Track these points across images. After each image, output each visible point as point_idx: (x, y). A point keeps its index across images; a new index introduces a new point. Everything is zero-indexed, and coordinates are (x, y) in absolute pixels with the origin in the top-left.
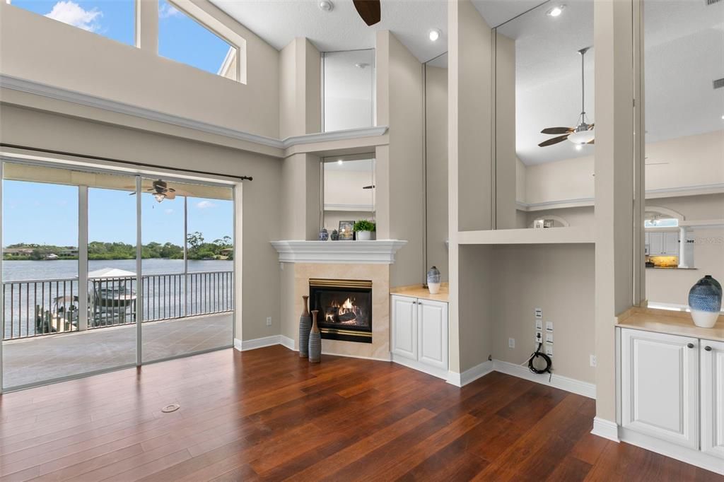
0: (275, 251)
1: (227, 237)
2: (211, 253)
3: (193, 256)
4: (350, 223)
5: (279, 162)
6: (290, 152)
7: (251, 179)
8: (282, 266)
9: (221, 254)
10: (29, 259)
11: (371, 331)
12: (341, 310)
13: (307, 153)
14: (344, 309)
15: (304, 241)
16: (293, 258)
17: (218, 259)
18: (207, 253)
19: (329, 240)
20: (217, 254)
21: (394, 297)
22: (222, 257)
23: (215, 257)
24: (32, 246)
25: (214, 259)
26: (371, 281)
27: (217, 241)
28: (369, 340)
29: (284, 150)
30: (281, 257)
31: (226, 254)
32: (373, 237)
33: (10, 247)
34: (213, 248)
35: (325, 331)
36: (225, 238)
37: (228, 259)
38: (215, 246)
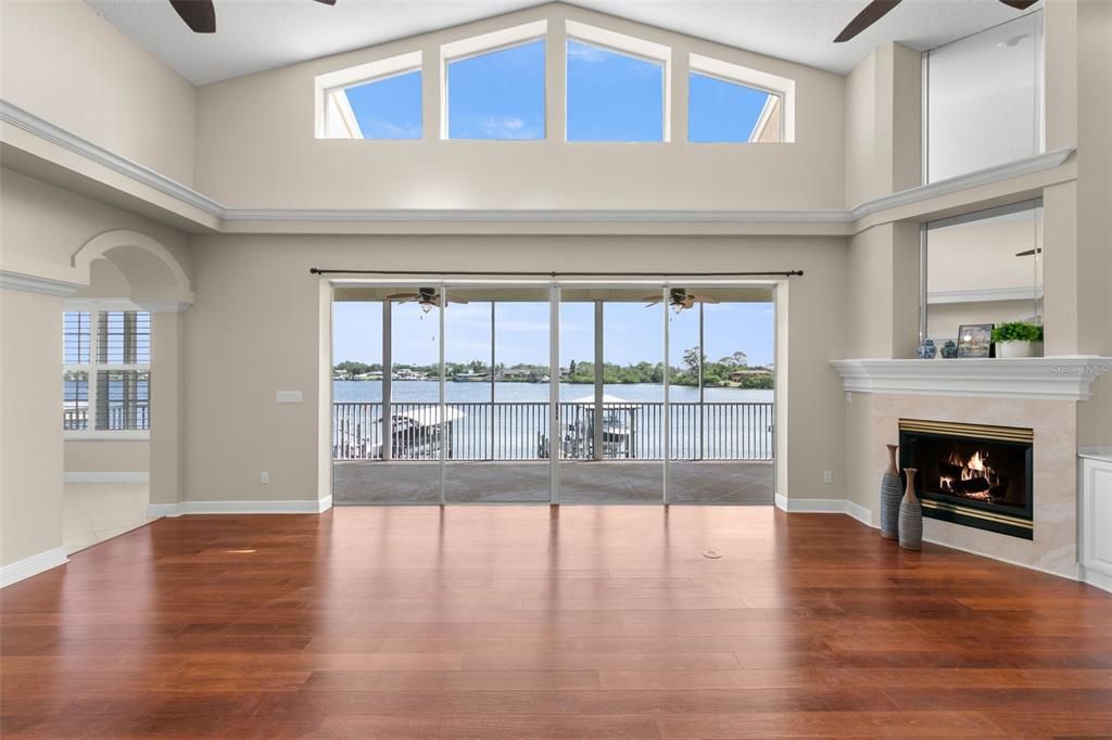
0: (838, 375)
1: (740, 353)
2: (718, 378)
3: (692, 382)
4: (984, 327)
5: (844, 242)
6: (864, 225)
7: (800, 273)
8: (850, 398)
9: (730, 379)
10: (527, 381)
11: (1031, 519)
12: (964, 472)
13: (895, 222)
14: (969, 470)
15: (890, 360)
16: (868, 385)
17: (725, 386)
18: (710, 377)
19: (938, 358)
20: (725, 379)
21: (1089, 464)
22: (733, 384)
23: (722, 383)
24: (529, 367)
25: (720, 386)
26: (1031, 430)
27: (724, 359)
28: (1027, 534)
29: (854, 223)
30: (848, 384)
31: (738, 378)
32: (1038, 352)
33: (513, 368)
34: (720, 370)
35: (931, 505)
36: (736, 354)
37: (740, 387)
38: (723, 367)
